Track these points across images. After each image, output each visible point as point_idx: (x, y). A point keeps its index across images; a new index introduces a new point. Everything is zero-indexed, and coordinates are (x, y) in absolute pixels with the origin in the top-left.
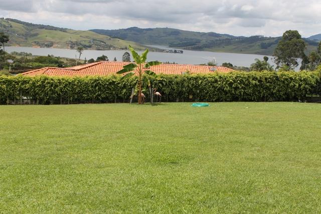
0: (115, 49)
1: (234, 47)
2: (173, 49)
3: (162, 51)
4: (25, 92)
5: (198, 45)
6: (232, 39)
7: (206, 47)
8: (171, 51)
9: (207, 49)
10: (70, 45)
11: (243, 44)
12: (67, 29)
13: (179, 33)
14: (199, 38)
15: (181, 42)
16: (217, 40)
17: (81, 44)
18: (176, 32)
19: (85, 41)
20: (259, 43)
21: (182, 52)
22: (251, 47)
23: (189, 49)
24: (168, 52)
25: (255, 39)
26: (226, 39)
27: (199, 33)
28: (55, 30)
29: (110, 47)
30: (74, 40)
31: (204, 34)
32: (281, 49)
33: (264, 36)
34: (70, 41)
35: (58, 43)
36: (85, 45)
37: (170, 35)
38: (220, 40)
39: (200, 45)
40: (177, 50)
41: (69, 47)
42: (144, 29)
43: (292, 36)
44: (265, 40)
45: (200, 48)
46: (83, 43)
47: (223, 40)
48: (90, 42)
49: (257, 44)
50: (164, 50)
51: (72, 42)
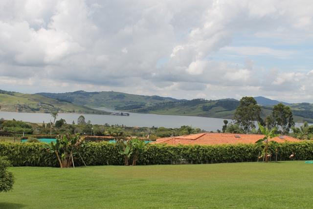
0: (63, 112)
1: (178, 110)
2: (120, 112)
3: (109, 114)
4: (185, 155)
5: (143, 108)
6: (175, 102)
7: (151, 110)
8: (117, 114)
9: (152, 111)
10: (18, 108)
11: (185, 107)
12: (14, 92)
13: (124, 96)
14: (144, 101)
15: (126, 106)
16: (161, 103)
17: (29, 107)
18: (121, 96)
19: (33, 104)
20: (201, 106)
21: (128, 115)
22: (193, 109)
23: (134, 112)
24: (114, 115)
25: (197, 102)
26: (170, 102)
27: (143, 96)
28: (3, 93)
29: (58, 110)
30: (22, 104)
31: (148, 97)
32: (240, 114)
33: (205, 99)
34: (18, 104)
35: (6, 106)
36: (33, 109)
37: (115, 98)
38: (164, 103)
39: (145, 108)
40: (124, 112)
41: (17, 110)
42: (90, 93)
43: (249, 102)
44: (206, 103)
45: (145, 111)
46: (31, 106)
47: (167, 103)
48: (38, 105)
49: (199, 107)
50: (110, 113)
51: (20, 105)
